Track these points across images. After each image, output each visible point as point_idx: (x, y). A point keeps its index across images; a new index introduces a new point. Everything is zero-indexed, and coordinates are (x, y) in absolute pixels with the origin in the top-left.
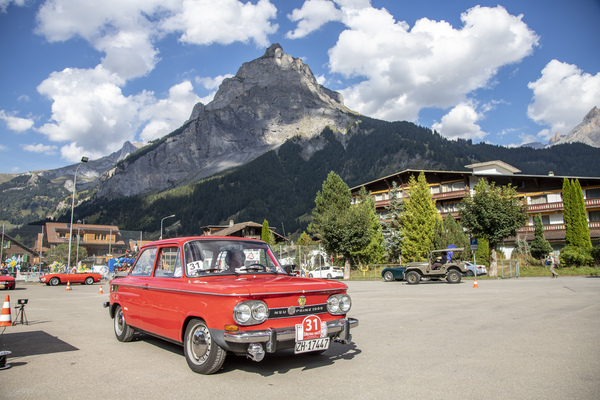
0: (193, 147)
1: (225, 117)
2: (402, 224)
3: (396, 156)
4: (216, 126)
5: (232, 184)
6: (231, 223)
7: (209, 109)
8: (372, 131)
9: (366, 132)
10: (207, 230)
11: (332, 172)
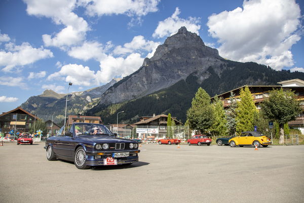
0: (144, 79)
1: (159, 64)
2: (236, 114)
3: (247, 80)
4: (155, 68)
5: (163, 97)
6: (154, 115)
7: (152, 60)
8: (234, 68)
9: (231, 69)
10: (142, 119)
11: (200, 88)
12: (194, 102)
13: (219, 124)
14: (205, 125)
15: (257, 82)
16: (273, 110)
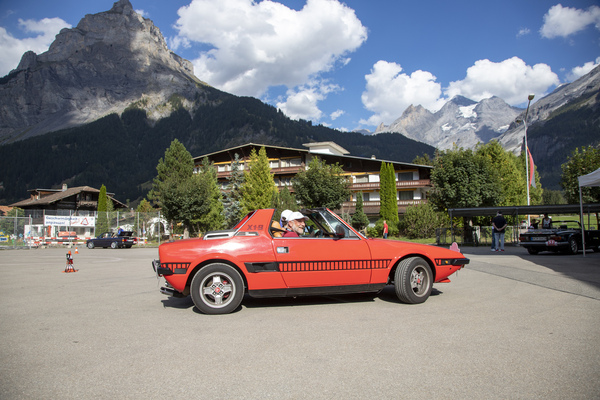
0: (21, 101)
1: (62, 72)
3: (242, 130)
4: (51, 80)
5: (68, 146)
6: (65, 188)
7: (43, 59)
8: (220, 102)
9: (214, 104)
10: (35, 194)
11: (176, 140)
12: (161, 166)
13: (209, 210)
14: (195, 211)
15: (258, 135)
16: (311, 193)
